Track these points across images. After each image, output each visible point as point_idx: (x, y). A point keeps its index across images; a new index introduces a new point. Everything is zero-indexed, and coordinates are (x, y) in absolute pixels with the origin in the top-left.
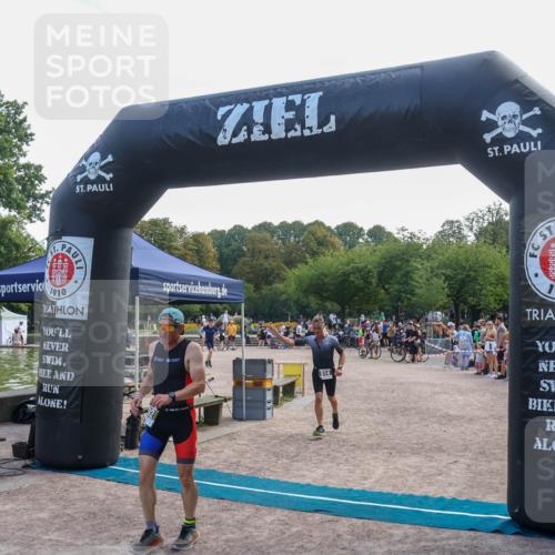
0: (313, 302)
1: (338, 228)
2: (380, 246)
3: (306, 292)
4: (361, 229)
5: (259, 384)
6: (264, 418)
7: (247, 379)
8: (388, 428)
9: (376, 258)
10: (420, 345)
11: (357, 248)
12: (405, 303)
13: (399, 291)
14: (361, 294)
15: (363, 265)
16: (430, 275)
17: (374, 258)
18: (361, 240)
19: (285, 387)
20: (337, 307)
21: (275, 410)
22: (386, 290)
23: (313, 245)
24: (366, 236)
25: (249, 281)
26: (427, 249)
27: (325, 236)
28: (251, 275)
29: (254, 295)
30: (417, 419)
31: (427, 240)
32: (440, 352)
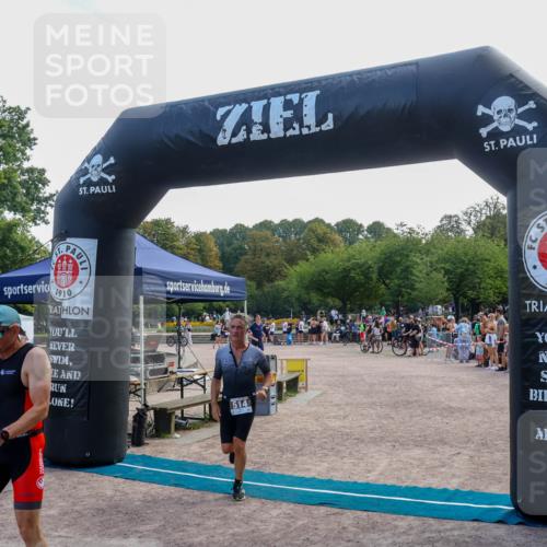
0: (315, 298)
1: (337, 225)
2: (379, 242)
3: (307, 288)
4: (361, 226)
6: (267, 413)
8: (391, 421)
9: (376, 253)
11: (357, 245)
12: (406, 298)
13: (399, 286)
14: (362, 289)
15: (363, 260)
16: (429, 269)
17: (373, 254)
18: (360, 237)
19: (288, 382)
20: (338, 303)
21: (279, 406)
22: (386, 285)
23: (315, 244)
24: (365, 233)
25: (250, 278)
26: (427, 244)
27: (325, 233)
28: (253, 273)
29: (256, 292)
30: (419, 412)
31: (426, 235)
32: (441, 345)
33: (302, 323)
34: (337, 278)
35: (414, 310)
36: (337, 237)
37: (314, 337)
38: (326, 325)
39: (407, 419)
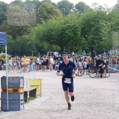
0: (46, 45)
1: (59, 3)
2: (82, 14)
3: (41, 39)
4: (72, 4)
5: (16, 90)
6: (19, 109)
7: (9, 88)
8: (87, 113)
9: (80, 20)
10: (105, 68)
11: (69, 15)
12: (97, 45)
13: (93, 38)
14: (72, 40)
15: (73, 24)
16: (110, 29)
17: (79, 20)
18: (72, 10)
19: (31, 92)
20: (59, 48)
21: (25, 105)
22: (86, 38)
23: (46, 14)
24: (75, 8)
25: (9, 34)
26: (109, 15)
27: (51, 8)
28: (11, 30)
29: (12, 41)
30: (104, 109)
31: (109, 9)
32: (116, 72)
33: (38, 59)
34: (58, 34)
35: (101, 53)
36: (58, 11)
37: (45, 67)
38: (52, 60)
39: (97, 112)
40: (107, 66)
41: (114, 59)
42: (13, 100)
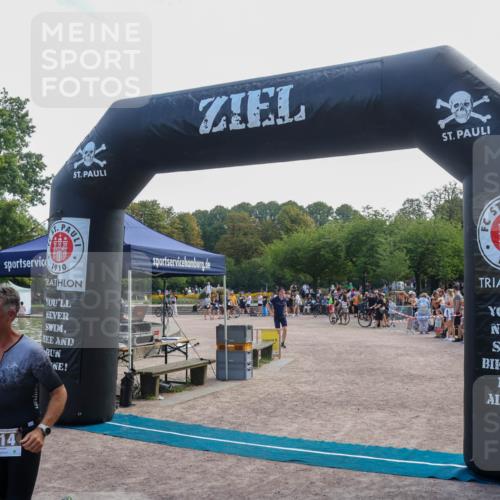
0: (288, 274)
1: (309, 207)
2: (347, 223)
3: (281, 265)
4: (331, 208)
5: (240, 348)
6: (244, 378)
7: (229, 343)
8: (356, 386)
9: (344, 234)
10: (384, 312)
11: (326, 225)
13: (365, 263)
14: (331, 267)
15: (331, 240)
16: (392, 249)
17: (342, 234)
18: (330, 218)
19: (263, 350)
20: (309, 278)
21: (255, 372)
22: (353, 262)
24: (335, 215)
25: (230, 255)
26: (390, 225)
27: (298, 215)
28: (232, 250)
29: (234, 268)
30: (382, 379)
31: (390, 217)
32: (403, 318)
34: (308, 255)
35: (379, 286)
36: (309, 219)
38: (298, 298)
39: (371, 385)
40: (387, 309)
41: (400, 297)
42: (234, 363)
